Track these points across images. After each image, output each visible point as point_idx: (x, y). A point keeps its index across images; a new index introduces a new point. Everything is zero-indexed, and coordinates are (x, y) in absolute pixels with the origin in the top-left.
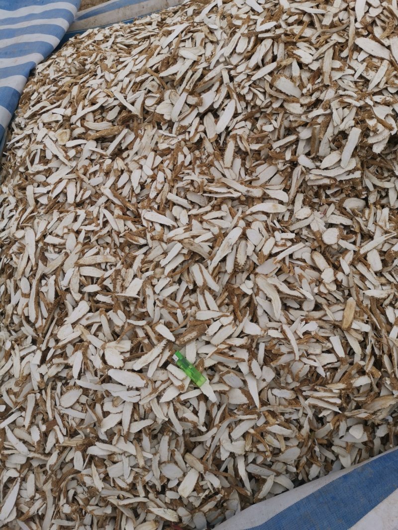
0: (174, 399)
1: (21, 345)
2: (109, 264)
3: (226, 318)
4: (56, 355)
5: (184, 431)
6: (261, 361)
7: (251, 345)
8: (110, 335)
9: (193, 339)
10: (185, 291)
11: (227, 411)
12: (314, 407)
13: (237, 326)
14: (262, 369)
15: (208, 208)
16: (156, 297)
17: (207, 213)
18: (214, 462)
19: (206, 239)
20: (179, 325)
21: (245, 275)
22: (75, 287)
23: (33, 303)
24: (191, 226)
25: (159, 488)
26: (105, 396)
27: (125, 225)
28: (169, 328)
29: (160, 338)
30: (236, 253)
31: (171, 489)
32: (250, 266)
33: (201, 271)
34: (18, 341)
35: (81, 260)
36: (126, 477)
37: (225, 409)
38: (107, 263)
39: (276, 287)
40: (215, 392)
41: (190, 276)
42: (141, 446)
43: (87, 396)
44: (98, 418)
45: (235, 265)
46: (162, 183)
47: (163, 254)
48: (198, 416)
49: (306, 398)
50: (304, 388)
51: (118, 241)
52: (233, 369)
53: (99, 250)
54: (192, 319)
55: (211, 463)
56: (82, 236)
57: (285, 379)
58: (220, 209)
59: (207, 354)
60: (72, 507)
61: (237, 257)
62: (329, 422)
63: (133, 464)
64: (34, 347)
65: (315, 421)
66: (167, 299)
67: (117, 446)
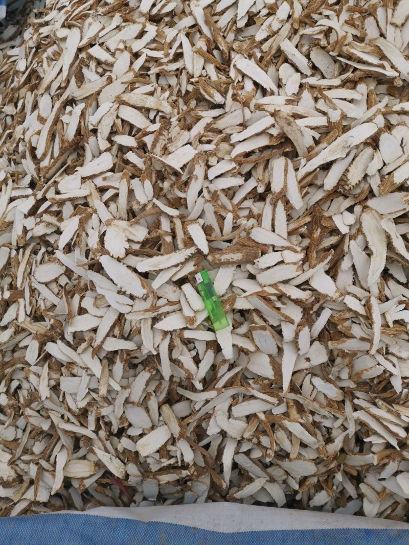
0: (175, 331)
1: (17, 184)
2: (160, 114)
3: (293, 254)
4: (51, 212)
5: (172, 377)
6: (316, 334)
7: (313, 304)
8: (125, 211)
9: (233, 263)
10: (249, 193)
11: (239, 376)
12: (362, 424)
13: (304, 271)
14: (312, 343)
15: (337, 82)
16: (207, 184)
17: (330, 88)
18: (197, 430)
19: (314, 124)
20: (222, 236)
21: (348, 203)
22: (104, 131)
23: (47, 133)
24: (299, 99)
25: (115, 429)
26: (89, 288)
27: (204, 68)
28: (206, 234)
29: (189, 242)
30: (352, 163)
31: (129, 437)
32: (362, 192)
33: (286, 172)
34: (16, 177)
35: (126, 95)
36: (79, 398)
37: (237, 374)
38: (158, 111)
39: (388, 237)
40: (234, 345)
41: (266, 174)
42: (110, 370)
43: (70, 279)
44: (70, 311)
45: (341, 180)
46: (282, 21)
47: (241, 125)
48: (198, 367)
49: (356, 408)
50: (358, 394)
51: (186, 87)
52: (272, 326)
53: (155, 89)
54: (244, 234)
55: (192, 430)
56: (140, 62)
57: (339, 372)
58: (354, 88)
59: (244, 291)
60: (9, 400)
61: (350, 169)
62: (374, 453)
63: (93, 386)
64: (30, 191)
65: (353, 441)
66: (219, 193)
67: (82, 356)
